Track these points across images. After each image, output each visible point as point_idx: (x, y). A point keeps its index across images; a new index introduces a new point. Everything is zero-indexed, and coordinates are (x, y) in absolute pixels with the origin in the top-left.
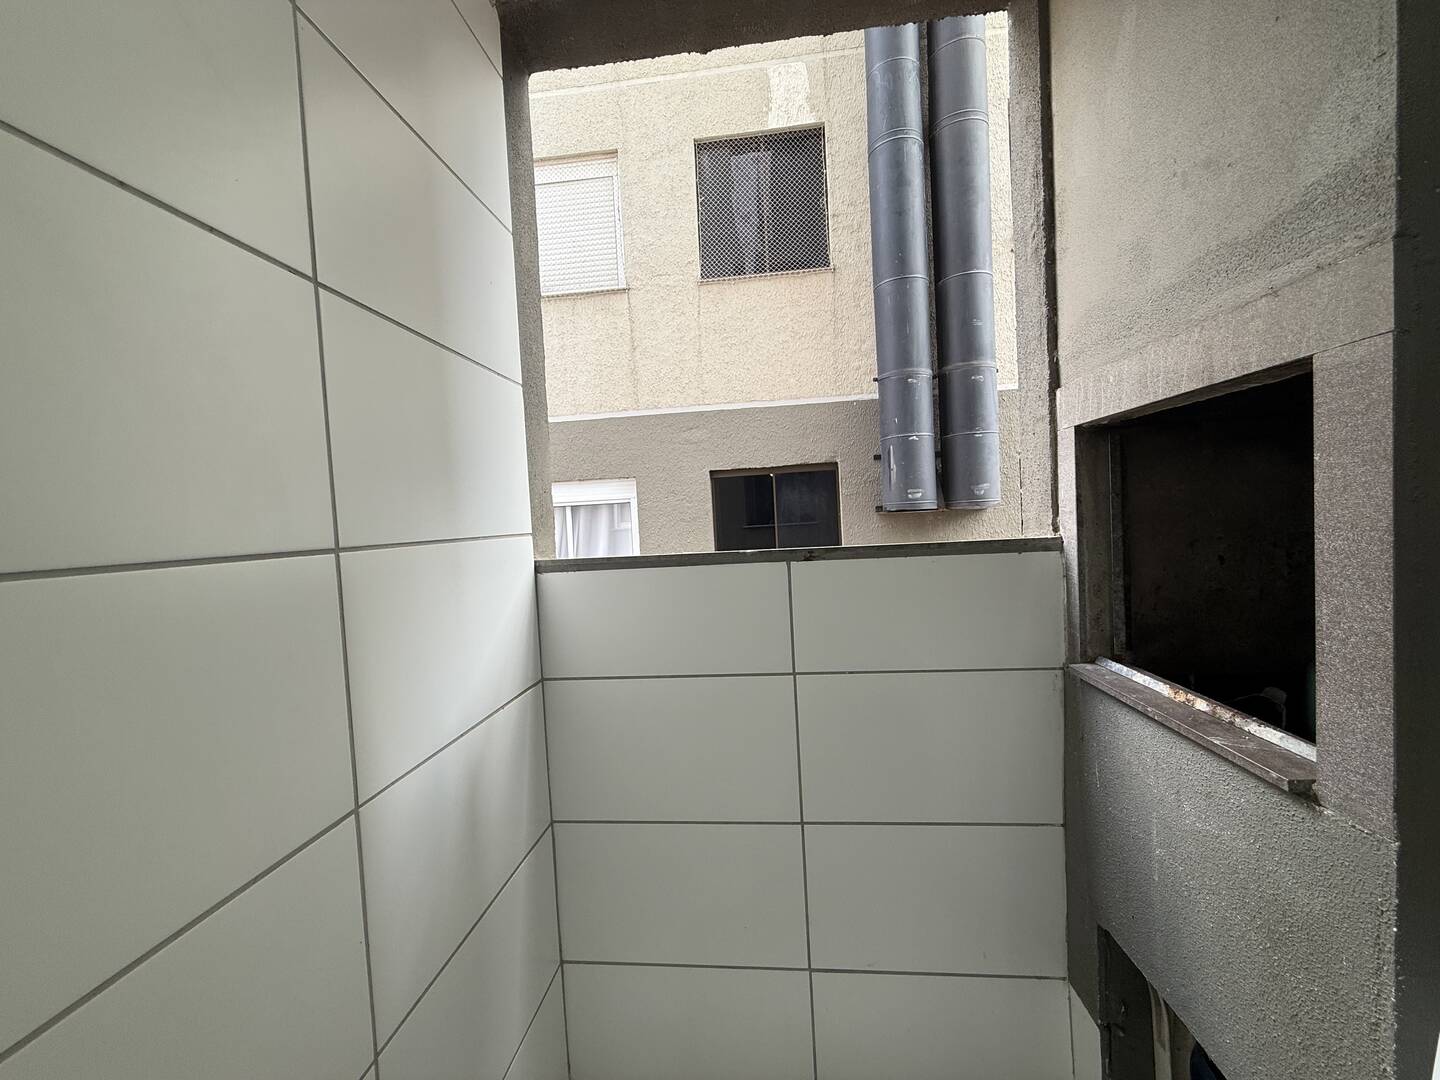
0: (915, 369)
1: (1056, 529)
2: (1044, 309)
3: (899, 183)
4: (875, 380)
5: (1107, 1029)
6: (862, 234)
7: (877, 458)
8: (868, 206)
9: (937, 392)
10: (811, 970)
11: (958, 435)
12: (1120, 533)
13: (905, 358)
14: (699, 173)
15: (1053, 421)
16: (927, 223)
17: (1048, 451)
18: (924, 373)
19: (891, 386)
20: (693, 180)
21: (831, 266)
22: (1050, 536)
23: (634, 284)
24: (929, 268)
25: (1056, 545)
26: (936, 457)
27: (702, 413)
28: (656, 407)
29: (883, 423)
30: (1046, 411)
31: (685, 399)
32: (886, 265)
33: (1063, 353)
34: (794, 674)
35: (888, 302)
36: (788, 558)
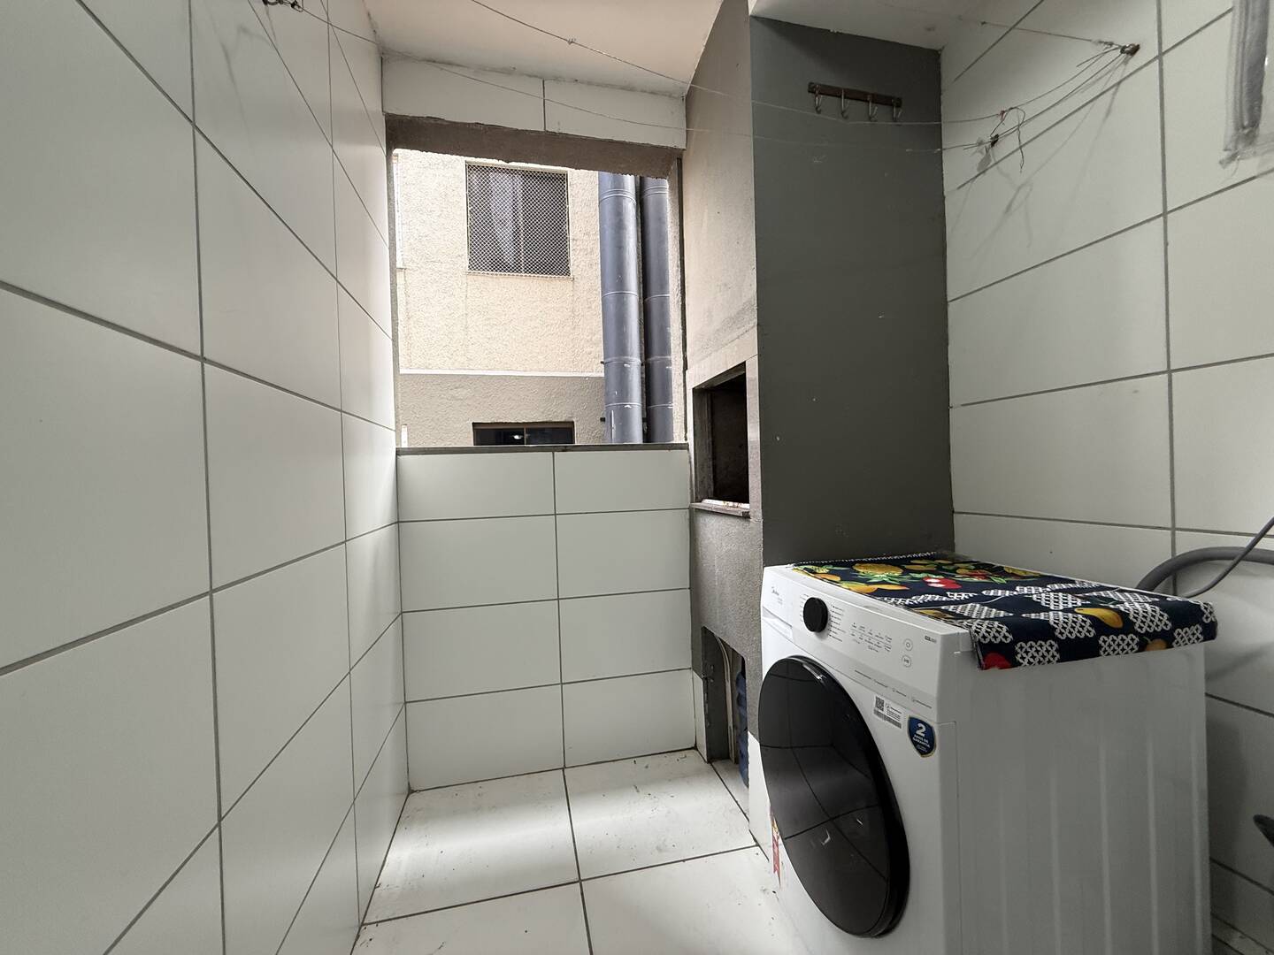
0: (629, 357)
1: (686, 440)
2: (681, 331)
3: (619, 226)
4: (602, 363)
5: (705, 680)
6: (594, 257)
7: (603, 420)
8: (599, 237)
9: (644, 376)
10: (562, 684)
11: (657, 406)
12: (711, 439)
13: (622, 349)
14: (469, 187)
15: (685, 386)
16: (638, 257)
17: (683, 401)
18: (635, 362)
19: (613, 368)
20: (463, 192)
21: (571, 276)
22: (684, 442)
23: (410, 265)
24: (639, 288)
25: (684, 447)
26: (643, 421)
27: (467, 376)
28: (427, 368)
29: (607, 394)
30: (682, 381)
31: (453, 364)
32: (609, 281)
33: (688, 354)
34: (555, 514)
35: (612, 308)
36: (553, 450)
